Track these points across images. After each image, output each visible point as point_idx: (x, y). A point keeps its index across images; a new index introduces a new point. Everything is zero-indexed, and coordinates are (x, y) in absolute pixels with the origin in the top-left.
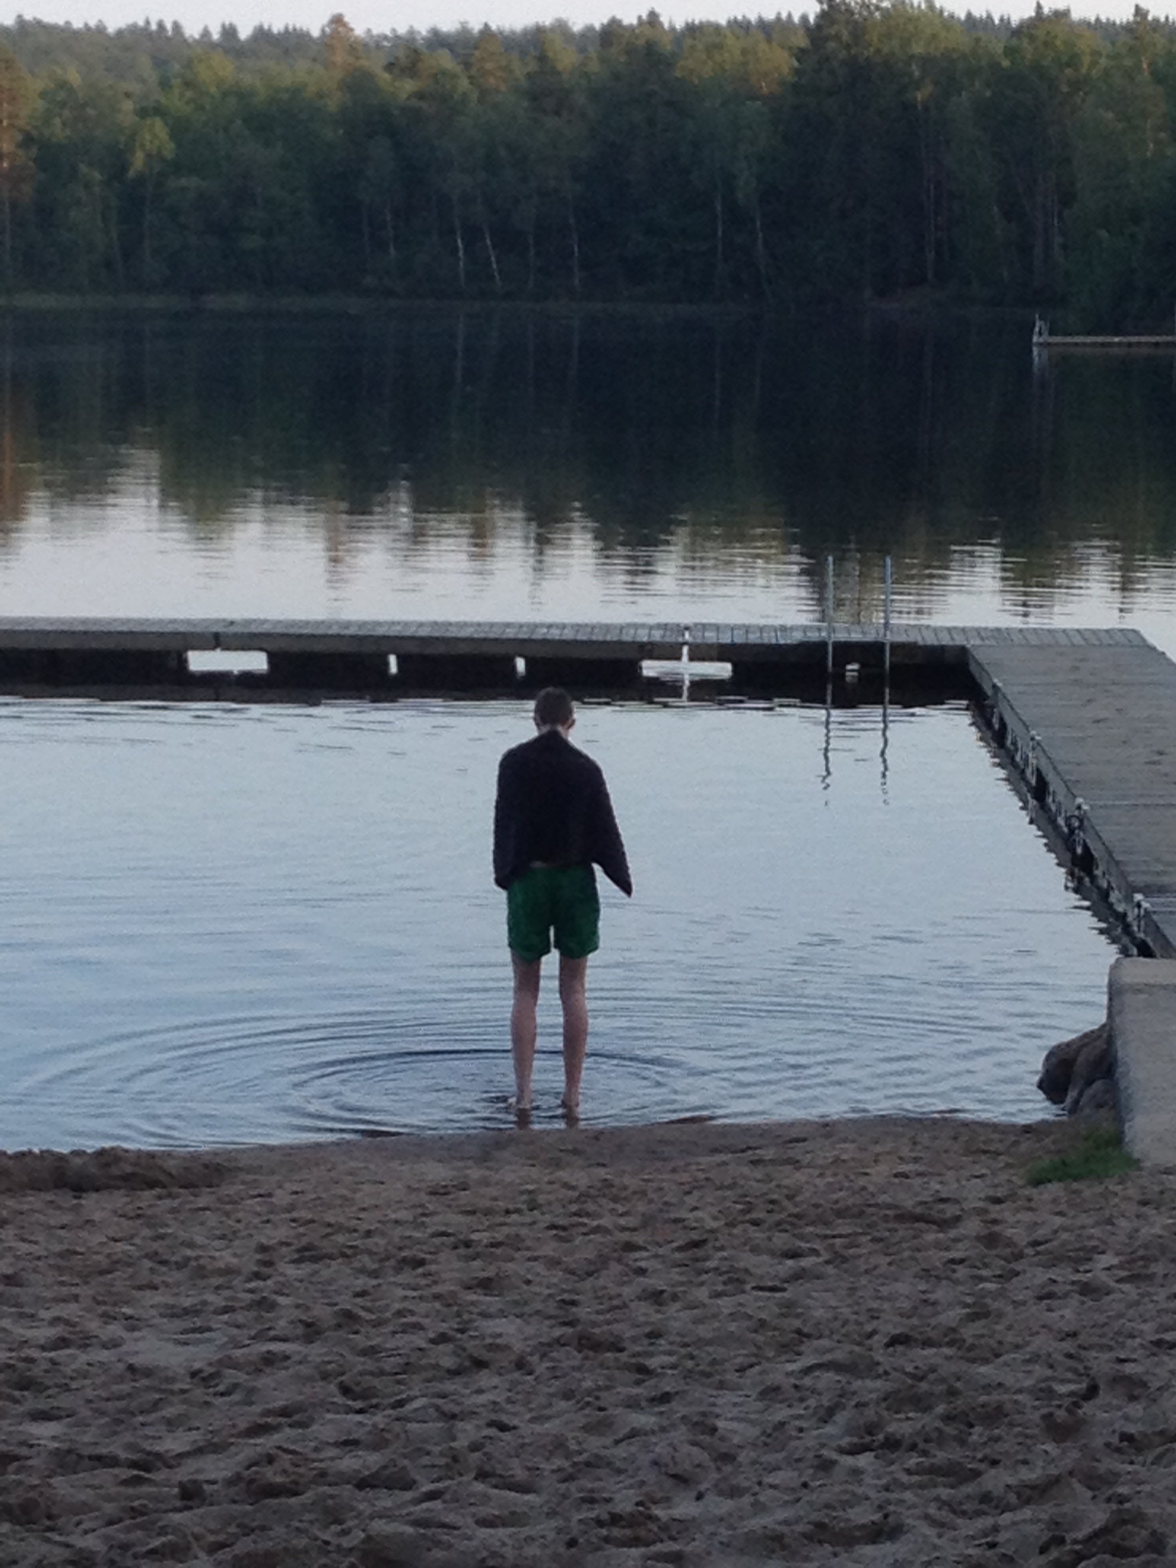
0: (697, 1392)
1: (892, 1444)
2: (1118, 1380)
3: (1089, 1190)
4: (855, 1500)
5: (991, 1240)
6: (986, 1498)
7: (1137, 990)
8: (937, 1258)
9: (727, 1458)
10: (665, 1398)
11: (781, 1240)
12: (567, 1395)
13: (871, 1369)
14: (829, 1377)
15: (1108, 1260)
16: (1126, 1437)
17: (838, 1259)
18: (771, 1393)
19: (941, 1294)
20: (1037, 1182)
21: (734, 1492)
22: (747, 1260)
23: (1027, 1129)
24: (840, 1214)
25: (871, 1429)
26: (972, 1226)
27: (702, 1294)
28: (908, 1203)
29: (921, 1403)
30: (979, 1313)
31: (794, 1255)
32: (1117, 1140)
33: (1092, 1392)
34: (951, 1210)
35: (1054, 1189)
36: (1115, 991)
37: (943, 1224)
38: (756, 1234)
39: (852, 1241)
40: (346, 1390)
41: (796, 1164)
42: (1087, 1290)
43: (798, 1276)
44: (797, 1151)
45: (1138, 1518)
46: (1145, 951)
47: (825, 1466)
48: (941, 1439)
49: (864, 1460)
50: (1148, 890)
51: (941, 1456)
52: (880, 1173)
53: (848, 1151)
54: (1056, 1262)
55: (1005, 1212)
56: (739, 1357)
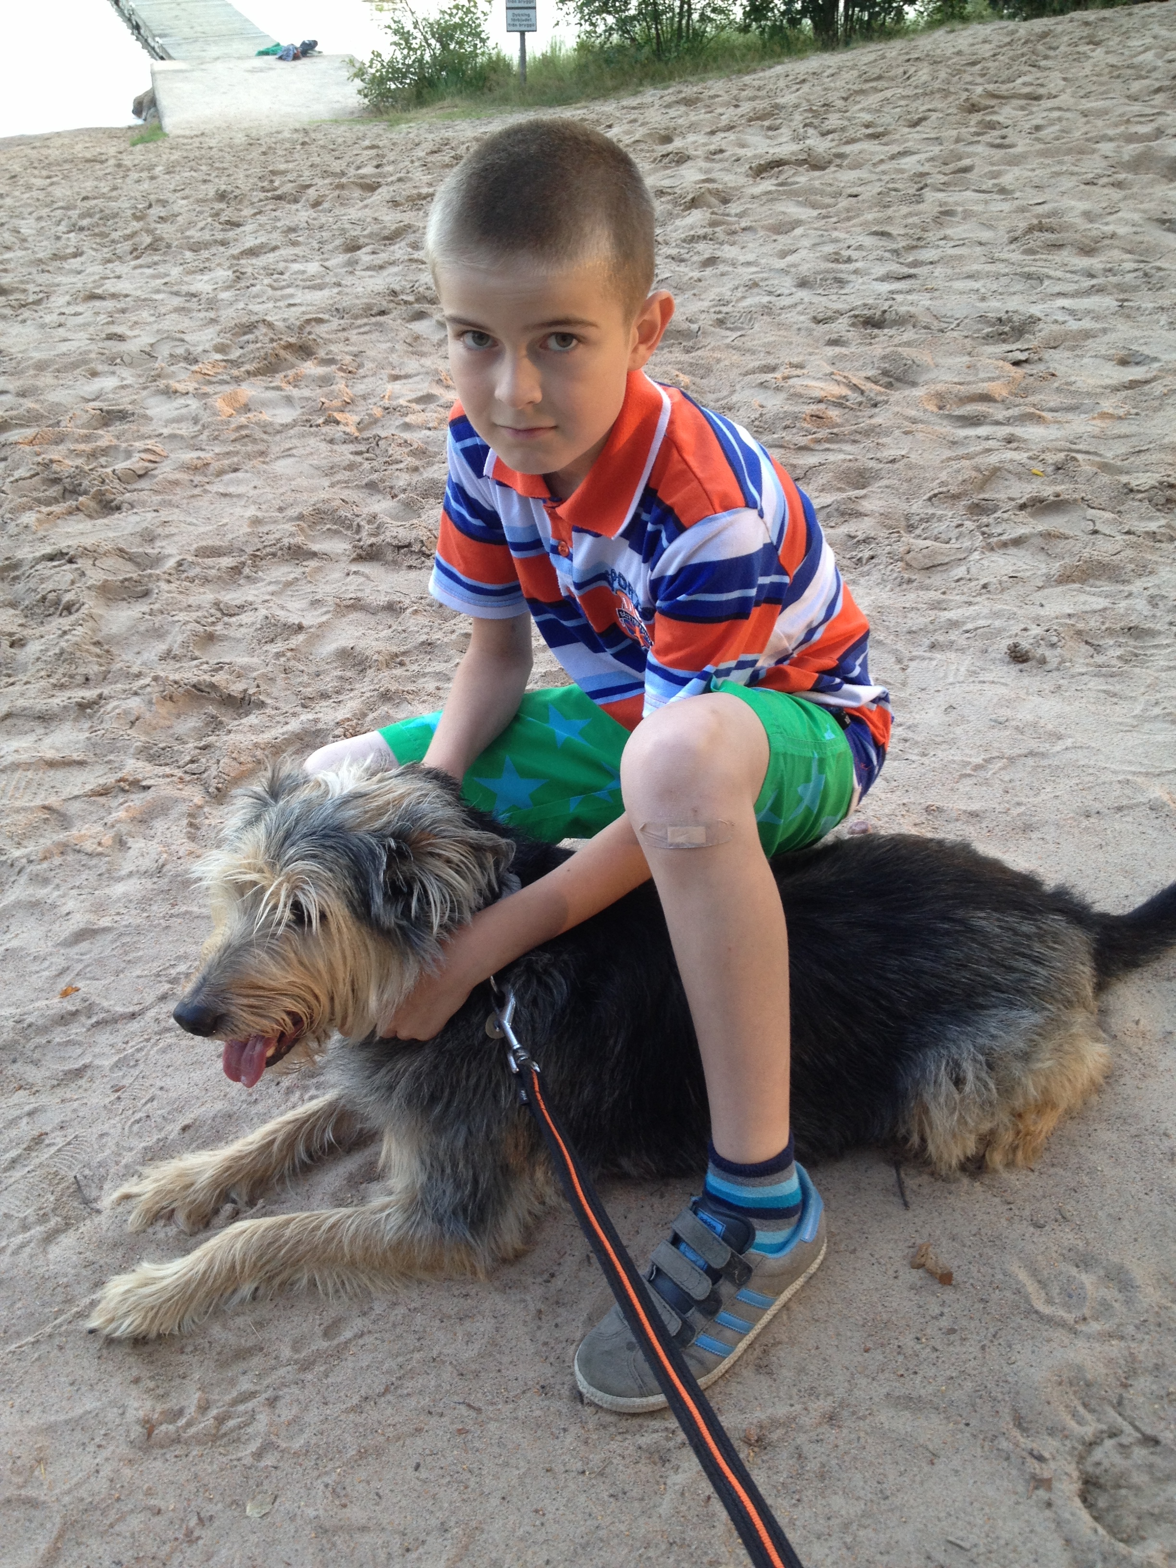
1: (82, 229)
2: (158, 201)
3: (151, 146)
4: (67, 246)
5: (119, 166)
6: (113, 241)
7: (160, 72)
8: (100, 173)
9: (24, 240)
11: (45, 173)
13: (75, 207)
14: (59, 212)
15: (160, 168)
16: (161, 218)
17: (65, 177)
18: (39, 219)
19: (102, 184)
20: (134, 144)
21: (26, 249)
22: (33, 180)
23: (130, 128)
24: (65, 161)
25: (74, 225)
26: (112, 162)
27: (17, 193)
28: (88, 155)
29: (90, 216)
30: (115, 188)
31: (49, 177)
32: (160, 128)
33: (150, 206)
34: (104, 157)
35: (139, 147)
36: (153, 74)
37: (102, 162)
38: (36, 172)
39: (70, 172)
41: (48, 147)
42: (153, 178)
43: (52, 184)
44: (48, 143)
45: (161, 239)
46: (162, 58)
47: (58, 238)
48: (98, 225)
49: (72, 235)
50: (161, 36)
51: (97, 230)
52: (79, 147)
53: (66, 141)
54: (142, 170)
55: (124, 156)
56: (30, 210)
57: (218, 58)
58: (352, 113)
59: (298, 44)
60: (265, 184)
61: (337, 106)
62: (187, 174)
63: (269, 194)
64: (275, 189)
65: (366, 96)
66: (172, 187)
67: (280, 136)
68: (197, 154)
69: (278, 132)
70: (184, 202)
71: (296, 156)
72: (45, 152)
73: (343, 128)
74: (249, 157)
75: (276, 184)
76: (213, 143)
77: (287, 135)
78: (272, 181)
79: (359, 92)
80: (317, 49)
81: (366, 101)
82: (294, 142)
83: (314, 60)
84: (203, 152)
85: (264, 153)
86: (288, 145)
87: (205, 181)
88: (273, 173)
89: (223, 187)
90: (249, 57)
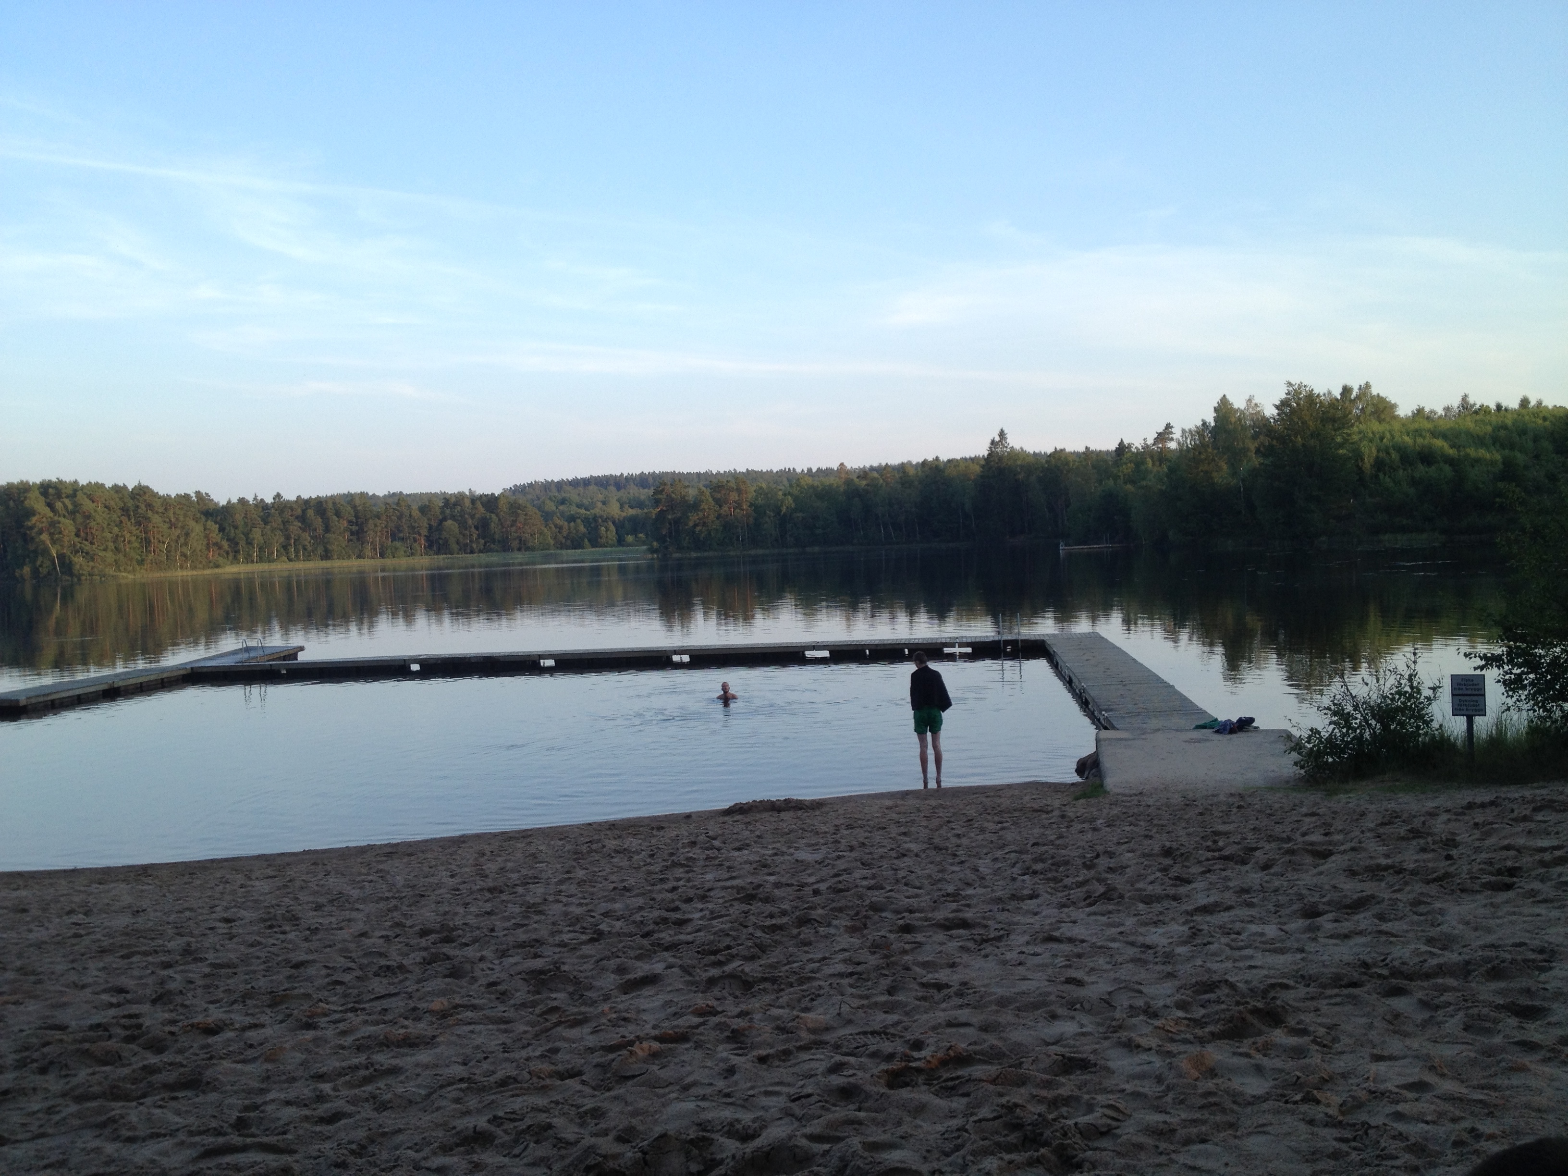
0: (972, 859)
1: (1035, 873)
2: (1106, 852)
3: (1093, 801)
4: (1023, 888)
5: (1063, 817)
6: (1065, 887)
7: (1105, 740)
8: (1046, 822)
9: (983, 878)
10: (962, 862)
11: (996, 818)
12: (932, 863)
13: (1027, 852)
14: (1013, 855)
15: (1101, 821)
16: (1110, 868)
17: (1015, 824)
18: (996, 860)
19: (1049, 832)
20: (1077, 799)
21: (986, 887)
22: (986, 824)
23: (1073, 784)
24: (1015, 810)
25: (1028, 869)
26: (1056, 813)
27: (972, 835)
28: (1036, 806)
29: (1043, 861)
30: (1060, 837)
31: (1001, 823)
32: (1102, 786)
33: (1098, 856)
34: (1050, 808)
35: (1082, 801)
36: (1098, 741)
37: (1047, 812)
38: (989, 817)
39: (1019, 818)
40: (863, 864)
41: (1000, 796)
42: (1095, 829)
43: (1002, 829)
44: (1000, 793)
45: (1115, 889)
46: (1106, 728)
47: (1014, 879)
48: (1050, 870)
49: (1026, 877)
50: (1106, 711)
51: (1050, 875)
52: (1027, 798)
53: (1017, 792)
54: (1084, 822)
55: (1067, 808)
56: (985, 851)
57: (1159, 730)
58: (1287, 782)
59: (1235, 720)
60: (1209, 843)
61: (1272, 775)
62: (1127, 828)
63: (1217, 854)
64: (1220, 850)
65: (1302, 767)
66: (1115, 840)
67: (1215, 799)
68: (1136, 810)
69: (1214, 796)
70: (1130, 855)
71: (1233, 818)
72: (999, 801)
73: (1278, 795)
74: (1186, 817)
75: (1221, 844)
76: (1151, 802)
77: (1222, 798)
78: (1215, 842)
79: (1296, 764)
80: (1254, 724)
81: (1302, 772)
82: (1230, 805)
83: (1250, 734)
84: (1141, 809)
85: (1201, 814)
86: (1224, 808)
87: (1146, 836)
88: (1216, 833)
89: (1168, 844)
90: (1187, 730)
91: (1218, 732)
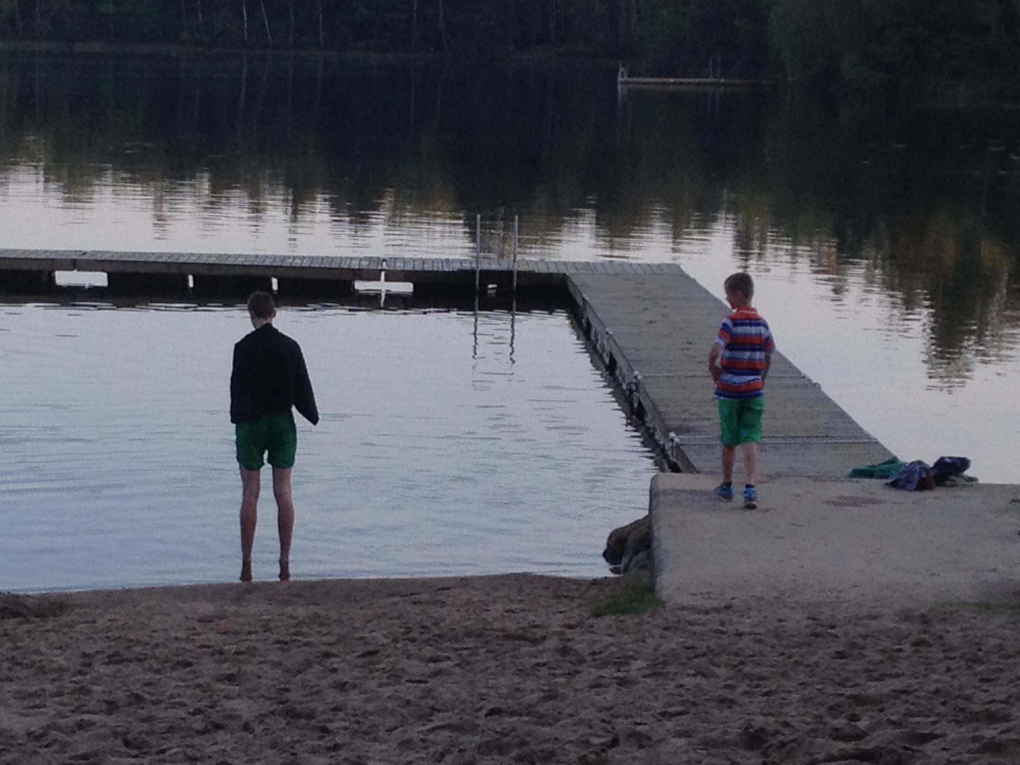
0: (358, 742)
2: (632, 735)
3: (630, 620)
5: (564, 651)
8: (529, 662)
10: (336, 747)
11: (428, 651)
13: (474, 728)
14: (446, 733)
15: (640, 663)
17: (463, 663)
18: (406, 744)
19: (529, 684)
20: (598, 615)
22: (405, 663)
23: (595, 582)
24: (468, 635)
26: (552, 643)
27: (372, 684)
28: (512, 626)
29: (502, 750)
30: (551, 696)
31: (435, 660)
32: (651, 589)
33: (615, 742)
34: (539, 633)
35: (607, 620)
36: (653, 494)
37: (535, 642)
38: (412, 648)
39: (474, 651)
40: (127, 744)
41: (443, 604)
42: (623, 682)
43: (437, 673)
44: (442, 597)
46: (675, 468)
50: (678, 431)
52: (497, 610)
53: (477, 596)
54: (605, 664)
55: (575, 634)
56: (390, 722)
57: (778, 476)
60: (840, 722)
62: (689, 682)
63: (849, 746)
64: (860, 736)
66: (658, 706)
67: (874, 624)
68: (713, 643)
69: (872, 616)
70: (682, 741)
71: (903, 666)
72: (435, 611)
74: (811, 660)
75: (862, 724)
76: (745, 625)
77: (887, 623)
78: (854, 718)
82: (900, 638)
83: (957, 492)
84: (725, 640)
85: (840, 655)
86: (886, 643)
87: (722, 701)
88: (858, 700)
89: (759, 721)
90: (837, 480)
91: (895, 485)
